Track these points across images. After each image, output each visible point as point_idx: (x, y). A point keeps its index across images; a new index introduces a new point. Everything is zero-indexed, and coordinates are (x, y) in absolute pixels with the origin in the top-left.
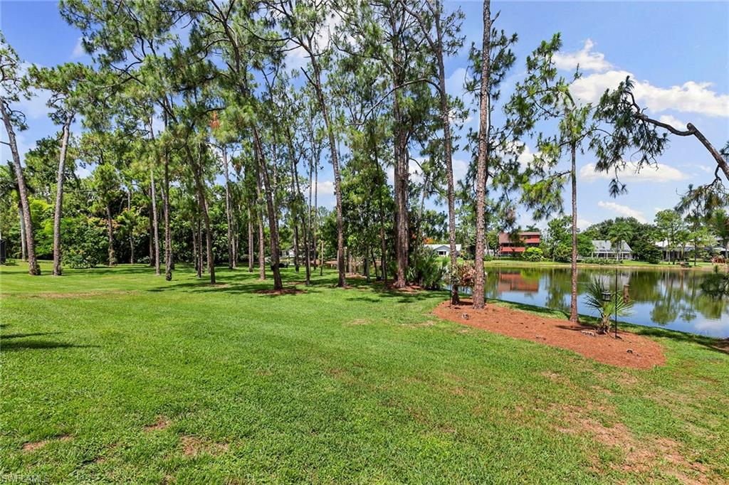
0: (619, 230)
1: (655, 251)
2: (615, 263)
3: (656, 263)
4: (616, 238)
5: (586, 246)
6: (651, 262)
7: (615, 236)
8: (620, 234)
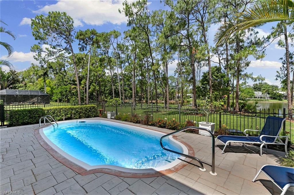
0: (266, 88)
1: (281, 96)
2: (265, 100)
3: (282, 100)
4: (265, 91)
5: (252, 94)
6: (279, 100)
7: (265, 90)
8: (267, 89)
